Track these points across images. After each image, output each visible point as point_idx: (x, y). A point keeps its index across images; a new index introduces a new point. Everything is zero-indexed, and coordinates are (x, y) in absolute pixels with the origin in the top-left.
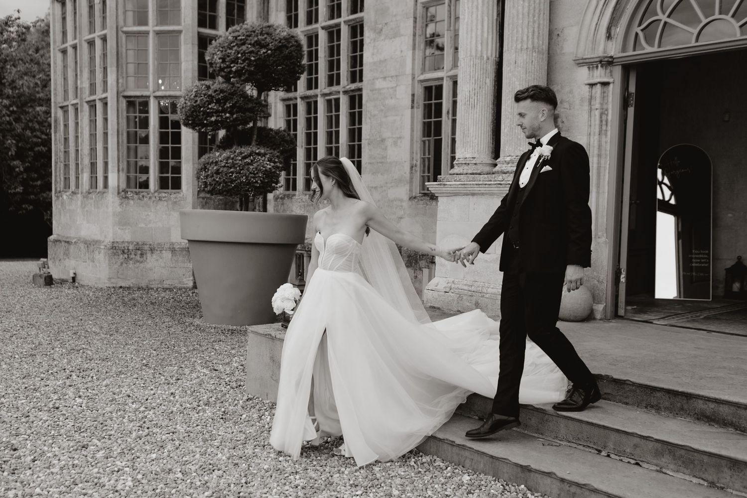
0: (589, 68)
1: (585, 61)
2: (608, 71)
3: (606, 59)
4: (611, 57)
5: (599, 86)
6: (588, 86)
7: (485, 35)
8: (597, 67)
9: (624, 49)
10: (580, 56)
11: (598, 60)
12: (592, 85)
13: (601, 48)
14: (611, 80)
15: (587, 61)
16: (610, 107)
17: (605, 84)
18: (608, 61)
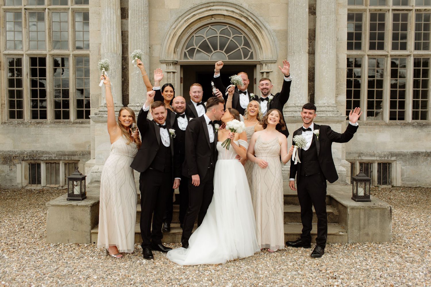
0: (167, 65)
1: (166, 61)
2: (175, 67)
3: (175, 62)
4: (177, 61)
5: (172, 73)
6: (166, 73)
7: (118, 43)
8: (171, 65)
9: (180, 59)
10: (162, 59)
11: (172, 62)
12: (168, 72)
13: (172, 57)
14: (176, 71)
15: (167, 61)
16: (176, 82)
17: (174, 73)
18: (175, 63)
